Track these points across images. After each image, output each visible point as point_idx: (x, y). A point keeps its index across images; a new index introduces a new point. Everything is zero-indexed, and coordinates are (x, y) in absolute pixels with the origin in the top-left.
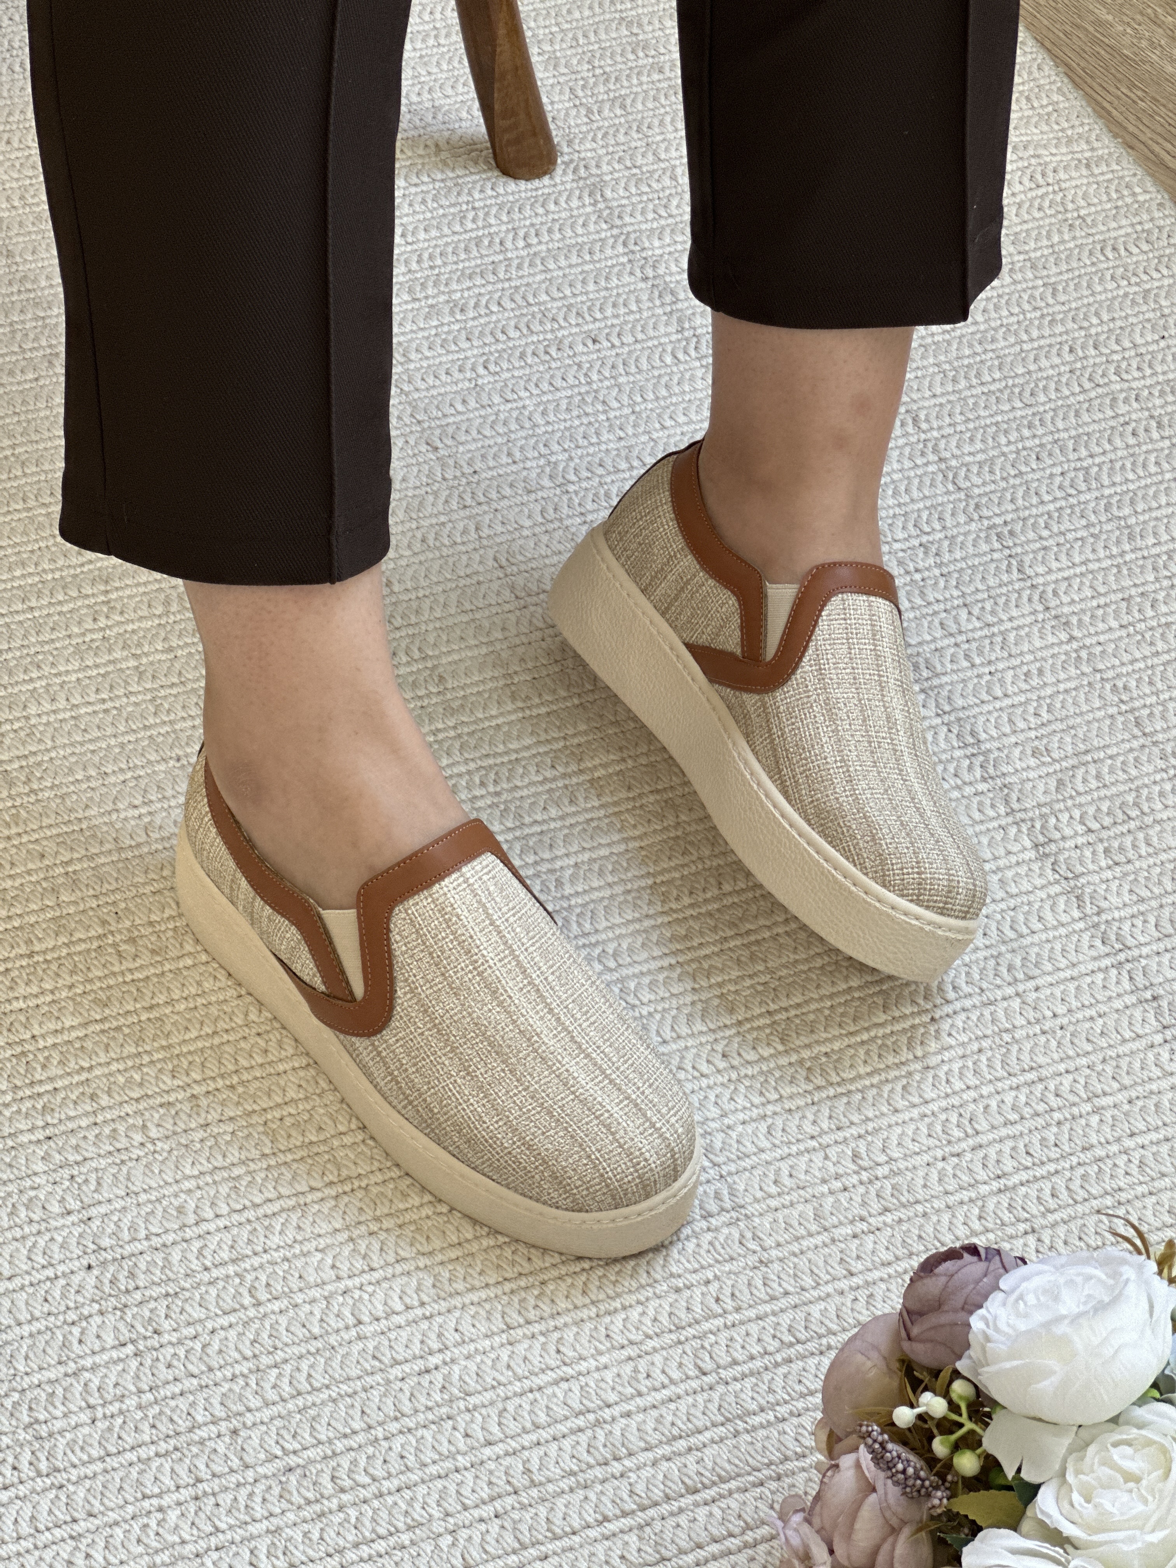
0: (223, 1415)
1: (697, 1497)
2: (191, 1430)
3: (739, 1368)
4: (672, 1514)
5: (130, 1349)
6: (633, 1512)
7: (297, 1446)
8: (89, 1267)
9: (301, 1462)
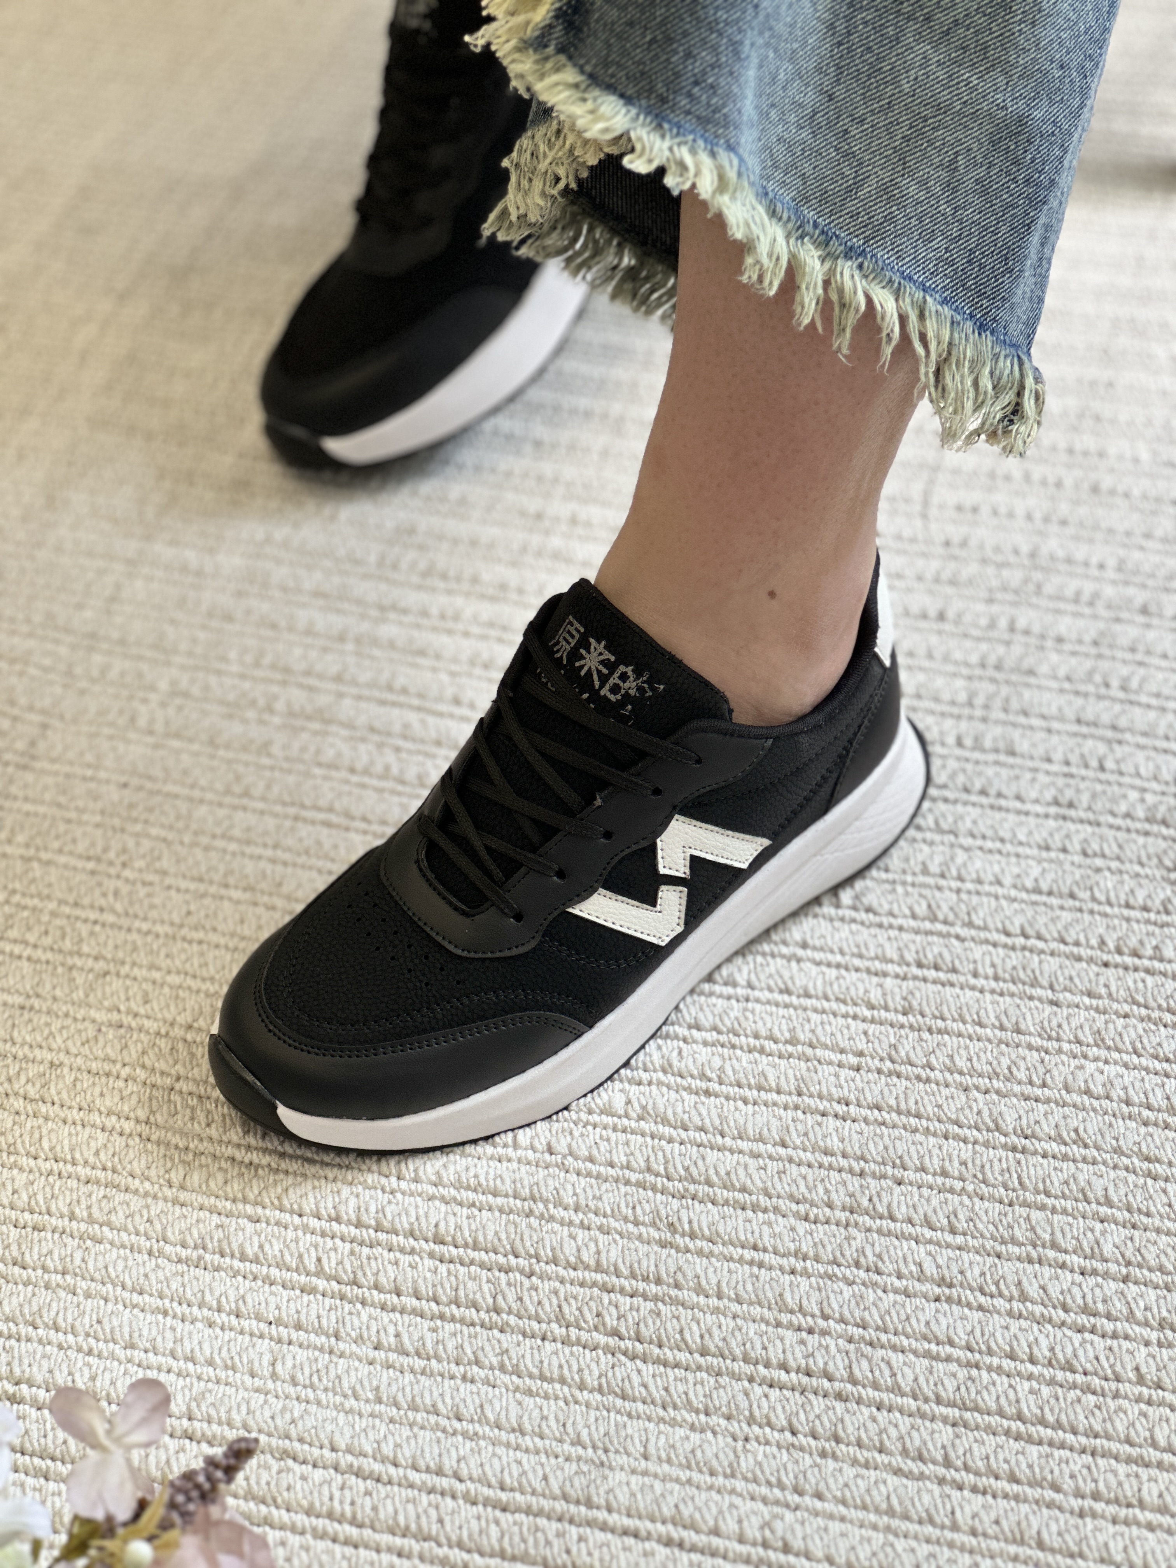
0: (109, 956)
1: (436, 1248)
2: (71, 953)
3: (589, 1165)
4: (402, 1250)
5: (91, 865)
6: (368, 1227)
7: (142, 1011)
8: (125, 785)
9: (134, 1024)
